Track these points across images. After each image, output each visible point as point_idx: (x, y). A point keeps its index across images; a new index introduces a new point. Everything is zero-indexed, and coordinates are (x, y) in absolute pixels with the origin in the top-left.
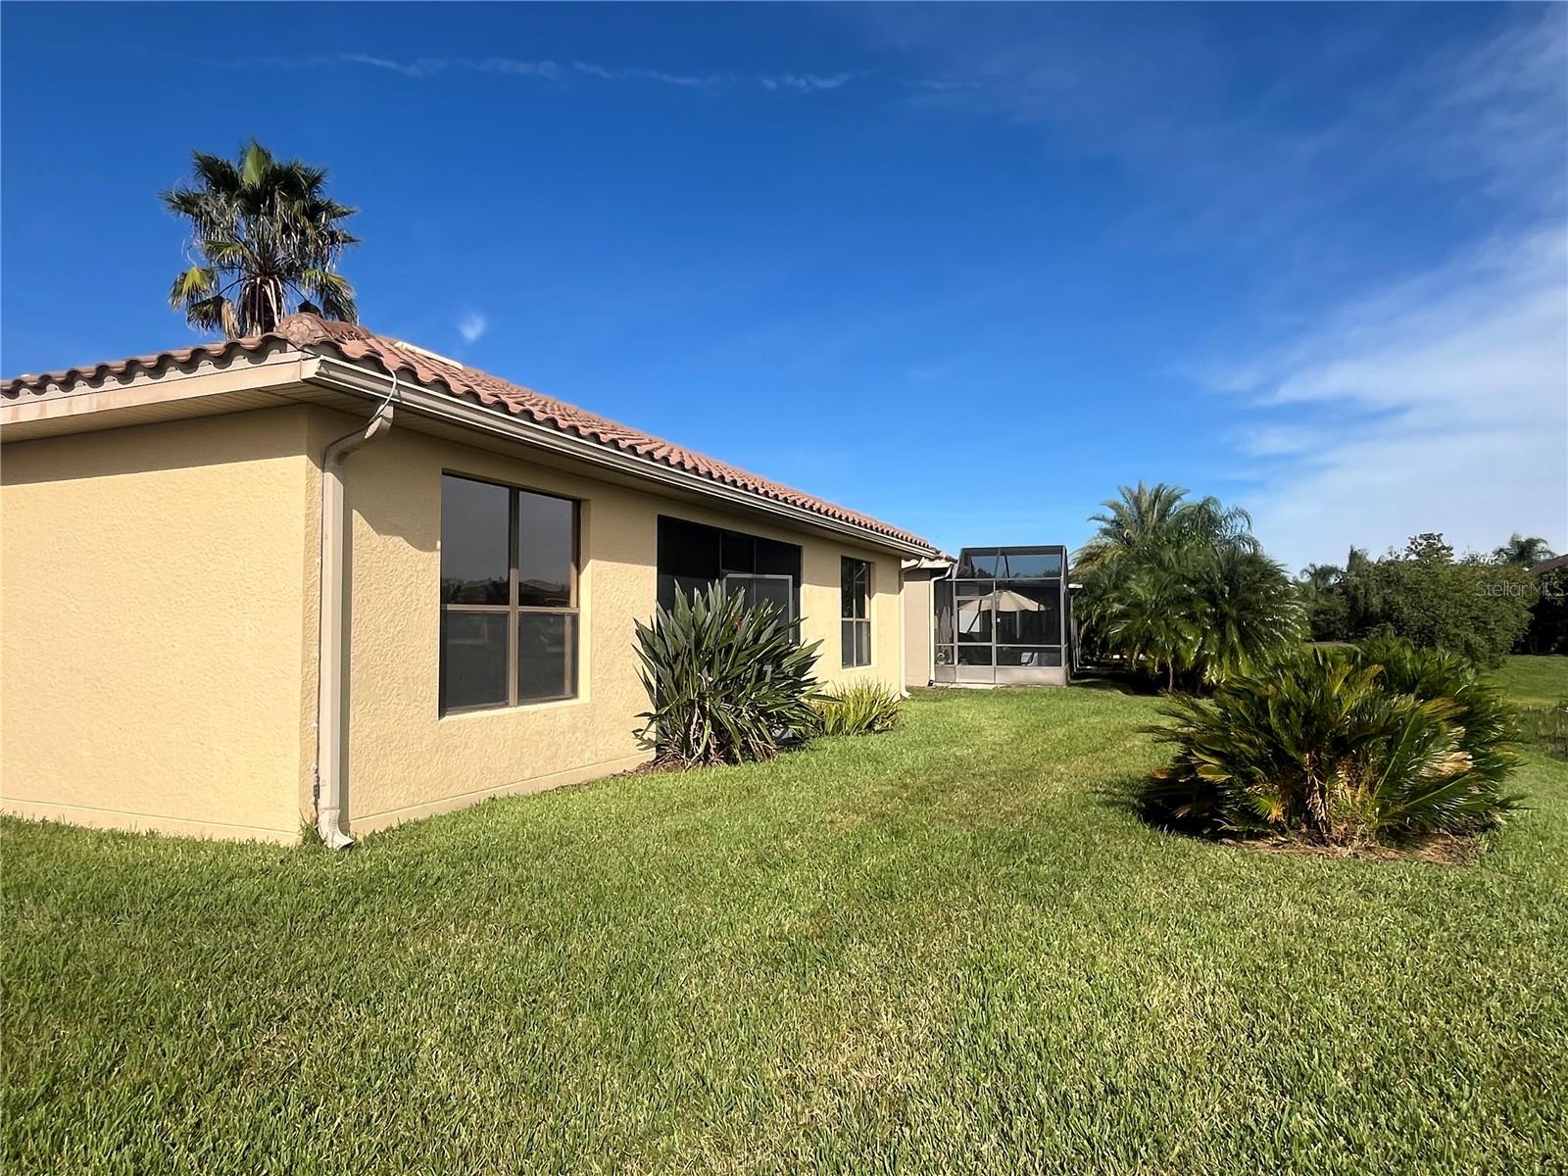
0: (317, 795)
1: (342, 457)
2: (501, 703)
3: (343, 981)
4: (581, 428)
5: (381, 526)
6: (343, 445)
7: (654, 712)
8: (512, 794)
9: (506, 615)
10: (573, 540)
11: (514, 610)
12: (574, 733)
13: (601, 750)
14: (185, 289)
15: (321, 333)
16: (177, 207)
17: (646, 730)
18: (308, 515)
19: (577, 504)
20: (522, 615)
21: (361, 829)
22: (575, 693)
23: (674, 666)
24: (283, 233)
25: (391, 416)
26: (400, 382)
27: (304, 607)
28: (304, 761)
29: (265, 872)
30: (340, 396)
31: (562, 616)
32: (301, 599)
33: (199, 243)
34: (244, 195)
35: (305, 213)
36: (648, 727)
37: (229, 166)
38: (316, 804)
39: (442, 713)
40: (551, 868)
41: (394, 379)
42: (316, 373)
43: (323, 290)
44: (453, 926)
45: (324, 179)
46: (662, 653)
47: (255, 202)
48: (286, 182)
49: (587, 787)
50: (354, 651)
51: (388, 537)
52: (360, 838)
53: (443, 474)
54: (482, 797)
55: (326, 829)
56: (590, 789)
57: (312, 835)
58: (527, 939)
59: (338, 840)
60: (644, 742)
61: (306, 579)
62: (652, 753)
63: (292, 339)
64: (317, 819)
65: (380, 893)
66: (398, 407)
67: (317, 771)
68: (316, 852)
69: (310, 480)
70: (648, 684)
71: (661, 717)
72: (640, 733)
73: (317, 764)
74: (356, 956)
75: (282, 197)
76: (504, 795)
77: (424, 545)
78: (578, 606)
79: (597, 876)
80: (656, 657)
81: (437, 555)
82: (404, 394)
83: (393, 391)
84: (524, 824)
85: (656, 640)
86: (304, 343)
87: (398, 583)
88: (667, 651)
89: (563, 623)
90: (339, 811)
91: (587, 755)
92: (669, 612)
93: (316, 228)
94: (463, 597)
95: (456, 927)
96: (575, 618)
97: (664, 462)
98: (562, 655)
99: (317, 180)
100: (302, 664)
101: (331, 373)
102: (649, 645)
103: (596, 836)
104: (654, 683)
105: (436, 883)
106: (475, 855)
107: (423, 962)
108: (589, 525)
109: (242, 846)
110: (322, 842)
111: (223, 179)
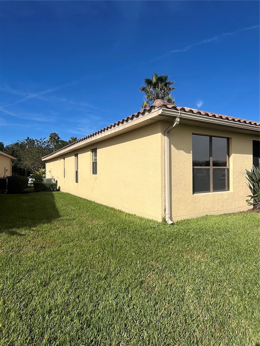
0: (165, 211)
1: (168, 132)
2: (208, 191)
3: (168, 263)
4: (229, 118)
5: (178, 148)
6: (168, 129)
7: (252, 195)
8: (212, 215)
9: (209, 169)
10: (227, 149)
11: (211, 168)
12: (229, 200)
13: (236, 205)
14: (144, 106)
15: (162, 103)
16: (142, 90)
17: (250, 200)
18: (161, 147)
19: (228, 139)
20: (214, 169)
21: (175, 220)
22: (229, 189)
23: (259, 183)
24: (160, 90)
25: (179, 121)
26: (181, 112)
27: (161, 168)
28: (162, 203)
29: (154, 228)
30: (168, 117)
31: (224, 169)
32: (160, 166)
33: (146, 96)
34: (153, 85)
35: (164, 85)
36: (251, 199)
37: (150, 79)
38: (165, 213)
39: (193, 193)
40: (223, 239)
41: (179, 111)
42: (162, 113)
43: (168, 100)
44: (196, 252)
45: (168, 77)
46: (255, 179)
47: (155, 86)
48: (161, 80)
49: (233, 215)
50: (173, 178)
51: (179, 151)
52: (175, 222)
53: (193, 134)
54: (204, 215)
55: (167, 219)
56: (234, 216)
57: (164, 220)
58: (217, 262)
59: (170, 222)
60: (249, 203)
61: (161, 161)
62: (252, 207)
63: (156, 106)
64: (165, 216)
65: (178, 238)
66: (181, 118)
67: (165, 206)
68: (165, 224)
69: (162, 138)
70: (250, 188)
71: (255, 197)
72: (248, 201)
73: (165, 204)
74: (171, 256)
75: (160, 83)
76: (210, 215)
77: (188, 152)
78: (229, 166)
79: (238, 244)
80: (253, 180)
81: (191, 154)
82: (182, 115)
83: (179, 114)
84: (215, 224)
85: (253, 175)
86: (159, 106)
87: (182, 161)
88: (257, 179)
89: (225, 171)
90: (170, 215)
91: (233, 206)
92: (257, 167)
93: (166, 88)
94: (200, 165)
95: (197, 253)
96: (228, 170)
97: (255, 125)
98: (225, 179)
99: (167, 77)
100: (161, 181)
101: (165, 112)
102: (251, 177)
103: (236, 231)
104: (252, 187)
105: (192, 238)
106: (202, 231)
107: (188, 262)
108: (232, 145)
109: (150, 220)
110: (166, 222)
111: (149, 82)
